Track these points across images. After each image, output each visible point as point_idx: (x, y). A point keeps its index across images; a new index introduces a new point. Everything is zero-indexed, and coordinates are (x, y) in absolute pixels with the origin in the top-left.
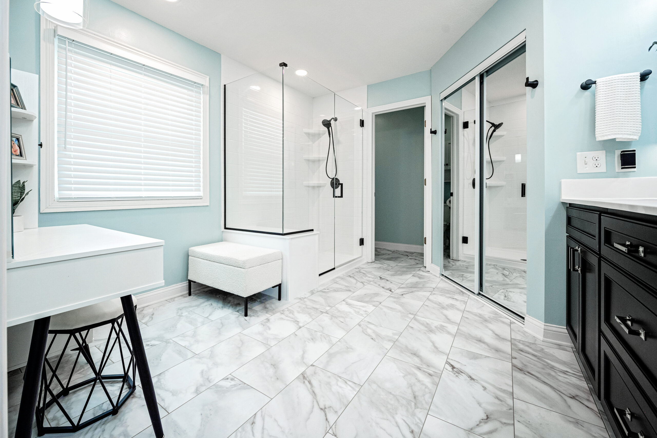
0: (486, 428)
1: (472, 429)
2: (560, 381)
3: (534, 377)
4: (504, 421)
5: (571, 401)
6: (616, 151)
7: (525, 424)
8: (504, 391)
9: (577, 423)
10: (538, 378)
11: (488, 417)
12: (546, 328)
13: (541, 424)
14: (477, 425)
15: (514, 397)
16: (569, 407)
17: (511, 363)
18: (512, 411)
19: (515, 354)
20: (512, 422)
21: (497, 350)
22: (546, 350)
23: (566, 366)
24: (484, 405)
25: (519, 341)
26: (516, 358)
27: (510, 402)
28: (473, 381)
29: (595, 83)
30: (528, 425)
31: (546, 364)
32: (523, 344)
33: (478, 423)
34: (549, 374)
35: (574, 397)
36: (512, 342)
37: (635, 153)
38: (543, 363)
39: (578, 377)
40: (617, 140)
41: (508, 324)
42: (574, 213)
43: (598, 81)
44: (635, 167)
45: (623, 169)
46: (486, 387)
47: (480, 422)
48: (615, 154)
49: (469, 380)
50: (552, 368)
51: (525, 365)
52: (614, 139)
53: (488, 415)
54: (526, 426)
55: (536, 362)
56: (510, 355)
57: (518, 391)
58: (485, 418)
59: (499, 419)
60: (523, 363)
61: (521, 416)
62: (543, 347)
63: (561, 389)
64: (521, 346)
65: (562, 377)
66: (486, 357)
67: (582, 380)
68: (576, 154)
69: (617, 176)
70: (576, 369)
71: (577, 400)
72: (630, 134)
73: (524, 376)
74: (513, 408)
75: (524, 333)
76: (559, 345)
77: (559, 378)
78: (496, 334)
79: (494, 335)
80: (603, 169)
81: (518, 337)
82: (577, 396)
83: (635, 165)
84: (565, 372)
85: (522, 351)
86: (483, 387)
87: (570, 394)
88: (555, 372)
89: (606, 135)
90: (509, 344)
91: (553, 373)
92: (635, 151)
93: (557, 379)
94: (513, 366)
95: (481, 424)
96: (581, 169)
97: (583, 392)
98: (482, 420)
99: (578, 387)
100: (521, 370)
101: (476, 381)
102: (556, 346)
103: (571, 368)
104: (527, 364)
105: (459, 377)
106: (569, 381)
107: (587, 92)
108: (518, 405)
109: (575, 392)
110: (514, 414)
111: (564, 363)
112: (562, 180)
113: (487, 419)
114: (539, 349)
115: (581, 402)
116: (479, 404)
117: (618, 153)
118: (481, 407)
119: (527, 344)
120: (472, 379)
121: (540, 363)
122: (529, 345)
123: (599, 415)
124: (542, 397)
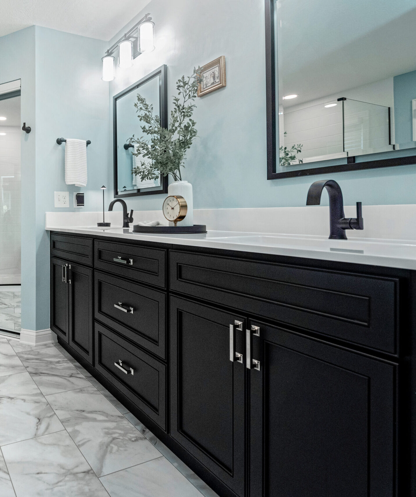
0: (43, 427)
1: (36, 435)
2: (60, 369)
3: (46, 374)
4: (49, 415)
5: (71, 379)
6: (74, 193)
7: (61, 409)
8: (36, 395)
9: (81, 391)
10: (48, 374)
11: (39, 420)
12: (37, 334)
13: (67, 403)
14: (37, 429)
15: (44, 395)
16: (73, 383)
17: (27, 372)
18: (48, 405)
19: (26, 364)
20: (53, 413)
21: (13, 367)
22: (41, 352)
23: (57, 357)
24: (32, 413)
25: (22, 353)
26: (28, 367)
27: (43, 400)
28: (13, 400)
29: (66, 142)
30: (62, 408)
31: (46, 362)
32: (26, 354)
33: (36, 428)
34: (52, 368)
35: (71, 375)
36: (18, 355)
37: (84, 196)
38: (44, 362)
39: (66, 362)
40: (76, 186)
41: (7, 343)
42: (57, 238)
43: (68, 140)
44: (84, 205)
45: (78, 206)
46: (25, 399)
47: (37, 426)
48: (73, 195)
49: (10, 400)
50: (51, 362)
51: (36, 369)
52: (74, 185)
53: (38, 418)
54: (61, 410)
55: (41, 364)
56: (23, 366)
57: (44, 390)
58: (38, 421)
59: (46, 416)
60: (34, 368)
61: (55, 405)
62: (38, 350)
63: (63, 374)
64: (26, 356)
65: (59, 366)
66: (10, 376)
67: (69, 363)
68: (54, 192)
69: (74, 211)
70: (62, 357)
71: (73, 376)
72: (83, 183)
73: (41, 377)
74: (48, 404)
75: (21, 345)
76: (45, 345)
77: (58, 367)
78: (4, 355)
79: (4, 356)
80: (67, 205)
81: (20, 350)
82: (72, 374)
83: (84, 204)
84: (58, 362)
85: (28, 359)
86: (22, 400)
87: (69, 375)
88: (54, 365)
89: (72, 181)
90: (17, 358)
91: (53, 366)
92: (83, 194)
93: (58, 369)
94: (30, 373)
95: (39, 427)
96: (57, 205)
97: (73, 370)
98: (37, 423)
99: (69, 368)
100: (36, 374)
101: (15, 398)
102: (43, 347)
103: (60, 358)
104: (38, 367)
105: (3, 402)
106: (63, 367)
107: (60, 147)
108: (50, 399)
109: (69, 372)
110: (51, 407)
111: (55, 356)
112: (47, 212)
113: (39, 421)
114: (36, 353)
115: (76, 377)
116: (28, 414)
117: (75, 194)
118: (31, 415)
119: (28, 353)
120: (12, 398)
121: (43, 363)
122: (29, 353)
123: (87, 379)
124: (58, 386)
